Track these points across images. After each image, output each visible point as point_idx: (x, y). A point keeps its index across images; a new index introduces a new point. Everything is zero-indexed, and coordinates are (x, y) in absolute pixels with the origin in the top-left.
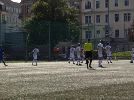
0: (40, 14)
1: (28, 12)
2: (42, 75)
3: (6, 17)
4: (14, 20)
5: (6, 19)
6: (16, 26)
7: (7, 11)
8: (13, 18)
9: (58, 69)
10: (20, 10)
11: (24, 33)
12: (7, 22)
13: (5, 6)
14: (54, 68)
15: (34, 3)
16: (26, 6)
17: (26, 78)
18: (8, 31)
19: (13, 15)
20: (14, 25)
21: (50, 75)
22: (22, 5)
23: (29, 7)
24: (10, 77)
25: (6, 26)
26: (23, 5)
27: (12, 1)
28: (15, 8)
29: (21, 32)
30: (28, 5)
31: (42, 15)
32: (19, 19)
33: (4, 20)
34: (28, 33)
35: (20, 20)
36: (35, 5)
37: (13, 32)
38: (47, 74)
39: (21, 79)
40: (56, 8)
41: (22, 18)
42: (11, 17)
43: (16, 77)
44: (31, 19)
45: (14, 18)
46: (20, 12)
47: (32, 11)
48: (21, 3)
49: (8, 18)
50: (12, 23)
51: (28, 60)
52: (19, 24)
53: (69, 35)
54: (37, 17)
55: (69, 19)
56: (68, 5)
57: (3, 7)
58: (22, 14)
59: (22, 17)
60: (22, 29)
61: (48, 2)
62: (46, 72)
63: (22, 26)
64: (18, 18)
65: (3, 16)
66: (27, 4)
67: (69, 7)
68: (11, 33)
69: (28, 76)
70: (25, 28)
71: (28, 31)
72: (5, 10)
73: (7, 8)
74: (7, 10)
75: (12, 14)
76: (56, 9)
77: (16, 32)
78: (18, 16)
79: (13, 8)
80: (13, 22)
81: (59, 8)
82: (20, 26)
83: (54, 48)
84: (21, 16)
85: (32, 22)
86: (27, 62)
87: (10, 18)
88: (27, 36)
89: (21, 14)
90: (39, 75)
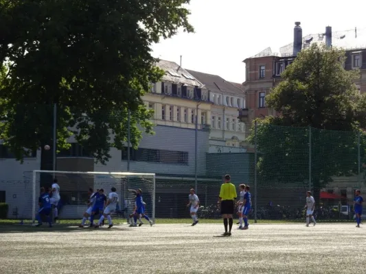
0: (289, 111)
1: (261, 106)
2: (291, 254)
3: (209, 115)
4: (228, 124)
5: (209, 122)
6: (233, 138)
7: (213, 103)
8: (225, 120)
9: (330, 240)
10: (242, 99)
11: (252, 155)
12: (211, 127)
13: (207, 91)
14: (320, 238)
15: (274, 85)
16: (256, 91)
17: (255, 262)
18: (213, 150)
19: (226, 112)
20: (228, 136)
21: (312, 254)
22: (247, 87)
23: (262, 95)
24: (217, 259)
25: (210, 138)
26: (250, 90)
27: (224, 80)
28: (230, 97)
29: (244, 151)
30: (262, 89)
31: (294, 112)
32: (241, 121)
33: (204, 123)
34: (259, 155)
35: (243, 124)
36: (277, 90)
37: (226, 150)
38: (304, 254)
39: (242, 264)
40: (328, 96)
41: (245, 119)
42: (221, 117)
43: (232, 258)
44: (266, 121)
45: (228, 119)
46: (243, 105)
47: (271, 103)
48: (245, 84)
49: (213, 118)
50: (224, 131)
51: (259, 218)
52: (240, 132)
53: (357, 161)
54: (281, 117)
55: (357, 122)
56: (355, 89)
57: (202, 94)
58: (246, 110)
59: (247, 116)
60: (245, 145)
61: (307, 83)
62: (300, 249)
63: (246, 137)
64: (237, 120)
65: (202, 114)
66: (258, 86)
67: (358, 93)
68: (220, 154)
69: (259, 256)
70: (252, 142)
71: (259, 149)
72: (208, 101)
73: (212, 95)
74: (211, 99)
75: (224, 110)
76: (327, 99)
77: (233, 151)
78: (237, 114)
79: (225, 97)
80: (226, 129)
81: (334, 96)
82: (242, 138)
83: (321, 190)
84: (244, 113)
85: (270, 129)
86: (256, 222)
87: (219, 119)
88: (258, 160)
89: (244, 110)
90: (286, 254)
